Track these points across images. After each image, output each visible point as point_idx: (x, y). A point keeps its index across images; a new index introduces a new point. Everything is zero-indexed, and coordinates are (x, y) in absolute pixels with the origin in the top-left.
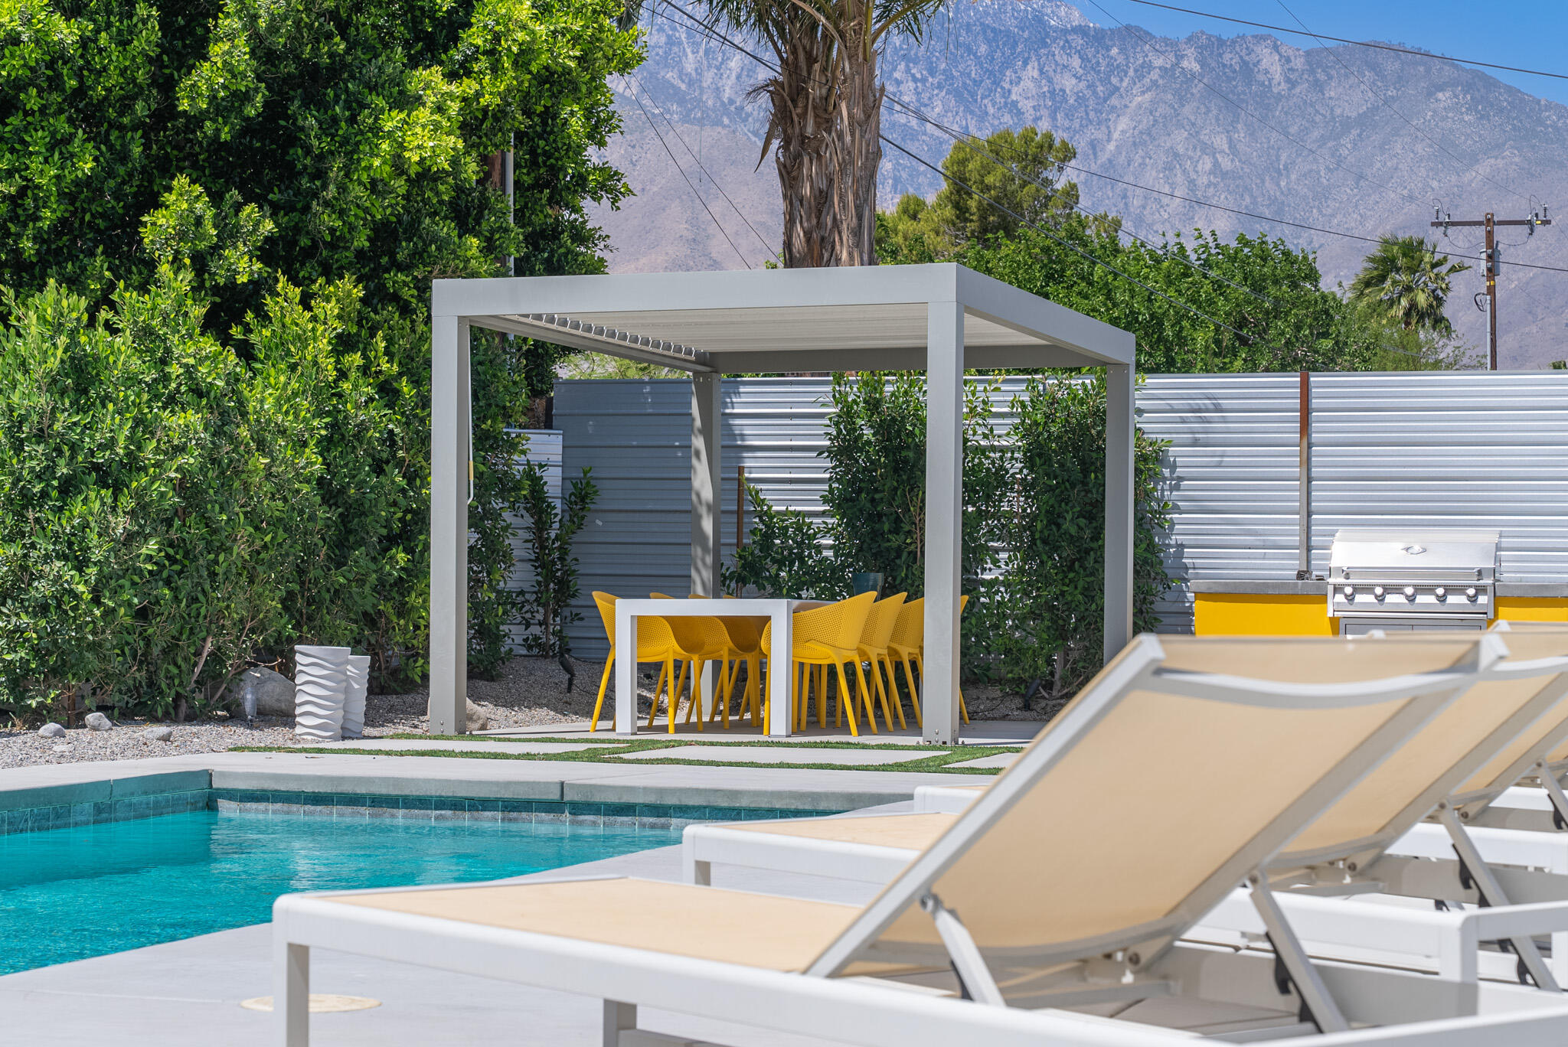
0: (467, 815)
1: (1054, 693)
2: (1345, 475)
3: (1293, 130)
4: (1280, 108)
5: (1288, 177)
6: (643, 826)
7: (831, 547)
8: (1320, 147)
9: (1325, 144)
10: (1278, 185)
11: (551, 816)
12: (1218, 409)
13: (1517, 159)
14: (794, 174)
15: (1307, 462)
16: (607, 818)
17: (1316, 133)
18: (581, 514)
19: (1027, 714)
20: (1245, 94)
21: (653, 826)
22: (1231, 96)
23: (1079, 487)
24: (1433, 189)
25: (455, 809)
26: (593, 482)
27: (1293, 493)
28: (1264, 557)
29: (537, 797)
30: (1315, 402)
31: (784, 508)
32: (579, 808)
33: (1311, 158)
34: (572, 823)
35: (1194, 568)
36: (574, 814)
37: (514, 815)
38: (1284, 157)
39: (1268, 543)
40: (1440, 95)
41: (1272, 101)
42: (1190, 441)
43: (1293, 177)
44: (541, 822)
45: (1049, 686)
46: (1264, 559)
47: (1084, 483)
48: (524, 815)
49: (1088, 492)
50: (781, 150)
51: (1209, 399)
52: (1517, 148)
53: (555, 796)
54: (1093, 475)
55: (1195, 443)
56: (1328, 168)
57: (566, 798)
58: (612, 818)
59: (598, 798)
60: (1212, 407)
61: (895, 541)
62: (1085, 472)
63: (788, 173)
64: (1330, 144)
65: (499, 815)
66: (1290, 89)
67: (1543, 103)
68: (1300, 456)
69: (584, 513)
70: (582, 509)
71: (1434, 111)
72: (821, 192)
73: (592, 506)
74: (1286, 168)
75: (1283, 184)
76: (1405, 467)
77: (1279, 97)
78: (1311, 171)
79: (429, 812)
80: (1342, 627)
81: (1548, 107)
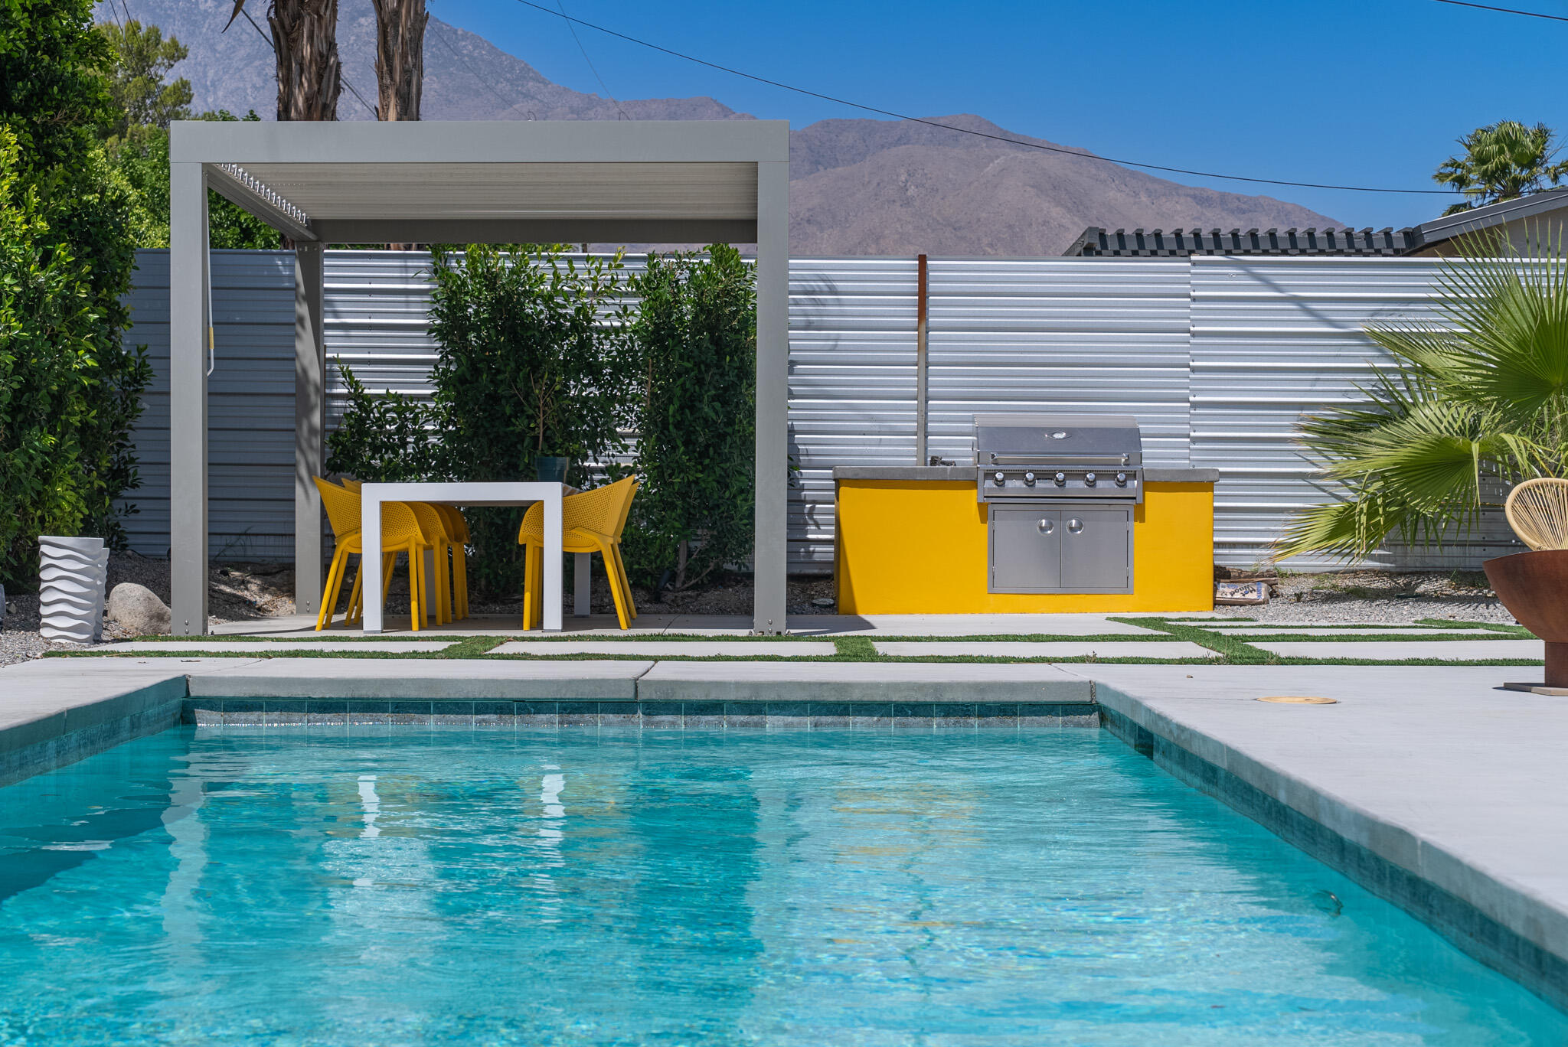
0: (516, 719)
1: (678, 585)
2: (965, 360)
3: (220, 47)
4: (206, 25)
5: (215, 93)
6: (732, 725)
7: (435, 433)
8: (246, 65)
9: (251, 63)
10: (205, 101)
11: (621, 717)
12: (833, 291)
13: (435, 86)
14: (294, 35)
15: (923, 347)
16: (688, 718)
17: (243, 52)
18: (134, 396)
19: (659, 606)
20: (172, 10)
21: (744, 725)
22: (158, 11)
23: (713, 370)
24: (356, 111)
25: (501, 713)
26: (148, 361)
27: (909, 379)
28: (880, 443)
29: (606, 696)
30: (932, 286)
31: (384, 391)
32: (653, 708)
33: (237, 76)
34: (646, 724)
35: (807, 455)
36: (649, 714)
37: (576, 717)
38: (211, 73)
39: (883, 429)
40: (362, 20)
41: (199, 18)
42: (803, 324)
43: (220, 94)
44: (609, 724)
45: (673, 577)
46: (879, 445)
47: (718, 366)
48: (587, 717)
49: (722, 375)
50: (273, 10)
51: (823, 281)
52: (436, 75)
53: (627, 694)
54: (728, 358)
55: (808, 326)
56: (254, 86)
57: (642, 697)
58: (695, 718)
59: (680, 695)
60: (826, 289)
61: (520, 425)
62: (720, 353)
63: (287, 35)
64: (257, 63)
65: (557, 718)
66: (216, 7)
67: (460, 32)
68: (918, 341)
69: (138, 395)
70: (137, 391)
71: (357, 36)
72: (321, 55)
73: (147, 388)
74: (213, 84)
75: (210, 100)
76: (1022, 352)
77: (206, 14)
78: (238, 89)
79: (469, 716)
80: (990, 513)
81: (465, 37)
